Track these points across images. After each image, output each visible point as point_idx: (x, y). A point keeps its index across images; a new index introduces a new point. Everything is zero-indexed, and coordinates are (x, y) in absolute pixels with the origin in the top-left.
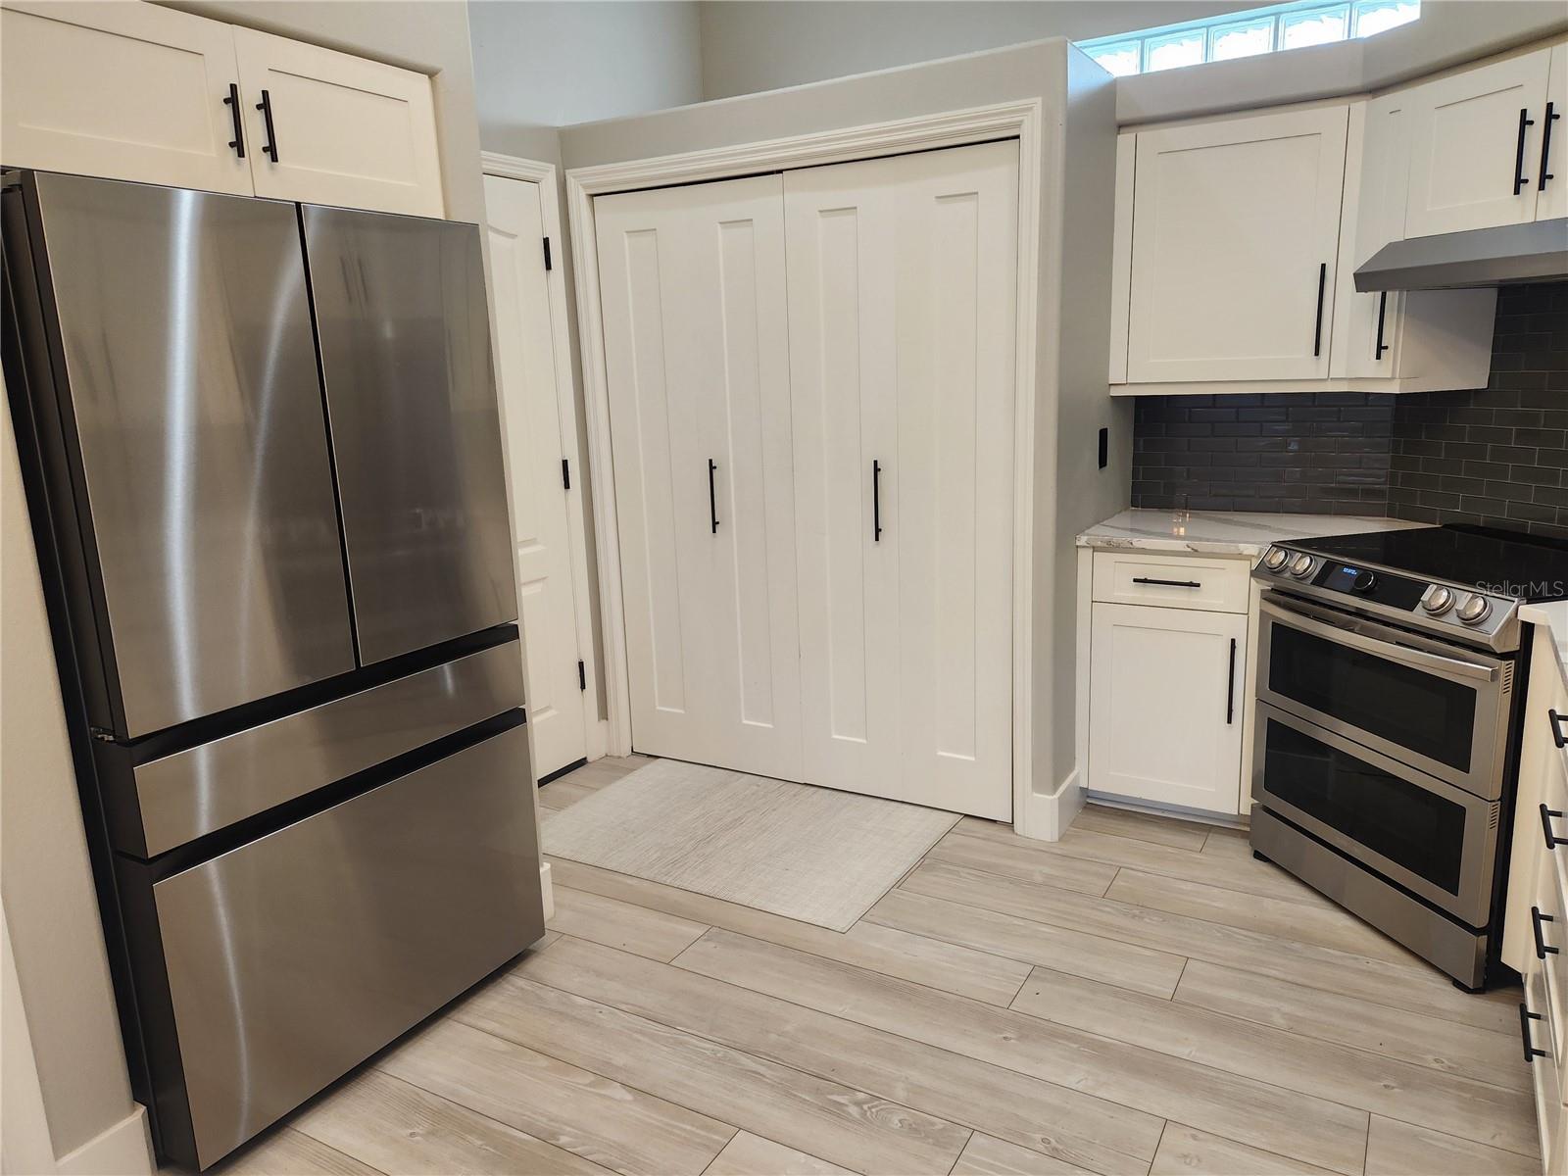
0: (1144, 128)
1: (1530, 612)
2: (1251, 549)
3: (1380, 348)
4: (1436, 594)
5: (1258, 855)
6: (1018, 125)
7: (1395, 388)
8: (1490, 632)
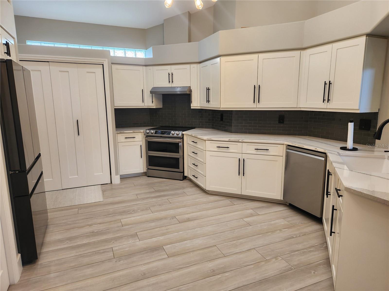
0: (113, 64)
1: (184, 133)
2: (142, 131)
3: (152, 102)
4: (172, 132)
5: (148, 176)
6: (103, 63)
7: (155, 107)
8: (180, 135)
